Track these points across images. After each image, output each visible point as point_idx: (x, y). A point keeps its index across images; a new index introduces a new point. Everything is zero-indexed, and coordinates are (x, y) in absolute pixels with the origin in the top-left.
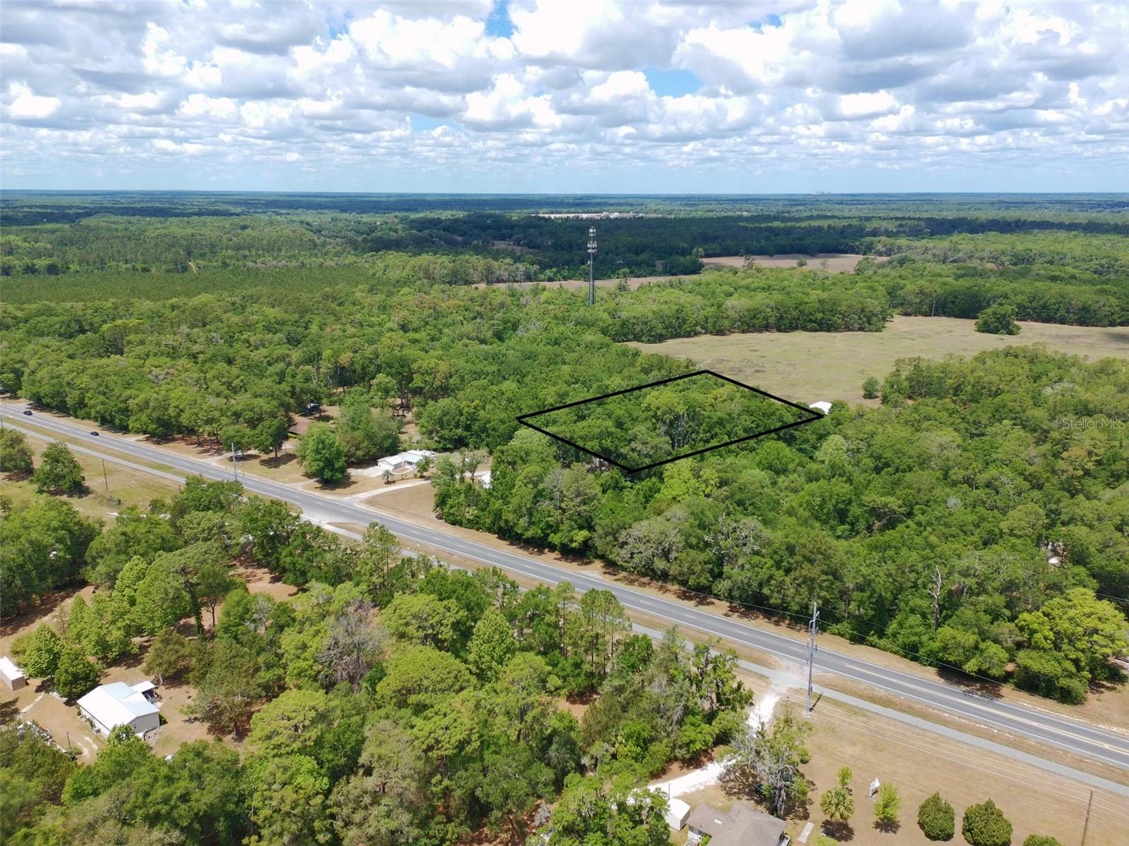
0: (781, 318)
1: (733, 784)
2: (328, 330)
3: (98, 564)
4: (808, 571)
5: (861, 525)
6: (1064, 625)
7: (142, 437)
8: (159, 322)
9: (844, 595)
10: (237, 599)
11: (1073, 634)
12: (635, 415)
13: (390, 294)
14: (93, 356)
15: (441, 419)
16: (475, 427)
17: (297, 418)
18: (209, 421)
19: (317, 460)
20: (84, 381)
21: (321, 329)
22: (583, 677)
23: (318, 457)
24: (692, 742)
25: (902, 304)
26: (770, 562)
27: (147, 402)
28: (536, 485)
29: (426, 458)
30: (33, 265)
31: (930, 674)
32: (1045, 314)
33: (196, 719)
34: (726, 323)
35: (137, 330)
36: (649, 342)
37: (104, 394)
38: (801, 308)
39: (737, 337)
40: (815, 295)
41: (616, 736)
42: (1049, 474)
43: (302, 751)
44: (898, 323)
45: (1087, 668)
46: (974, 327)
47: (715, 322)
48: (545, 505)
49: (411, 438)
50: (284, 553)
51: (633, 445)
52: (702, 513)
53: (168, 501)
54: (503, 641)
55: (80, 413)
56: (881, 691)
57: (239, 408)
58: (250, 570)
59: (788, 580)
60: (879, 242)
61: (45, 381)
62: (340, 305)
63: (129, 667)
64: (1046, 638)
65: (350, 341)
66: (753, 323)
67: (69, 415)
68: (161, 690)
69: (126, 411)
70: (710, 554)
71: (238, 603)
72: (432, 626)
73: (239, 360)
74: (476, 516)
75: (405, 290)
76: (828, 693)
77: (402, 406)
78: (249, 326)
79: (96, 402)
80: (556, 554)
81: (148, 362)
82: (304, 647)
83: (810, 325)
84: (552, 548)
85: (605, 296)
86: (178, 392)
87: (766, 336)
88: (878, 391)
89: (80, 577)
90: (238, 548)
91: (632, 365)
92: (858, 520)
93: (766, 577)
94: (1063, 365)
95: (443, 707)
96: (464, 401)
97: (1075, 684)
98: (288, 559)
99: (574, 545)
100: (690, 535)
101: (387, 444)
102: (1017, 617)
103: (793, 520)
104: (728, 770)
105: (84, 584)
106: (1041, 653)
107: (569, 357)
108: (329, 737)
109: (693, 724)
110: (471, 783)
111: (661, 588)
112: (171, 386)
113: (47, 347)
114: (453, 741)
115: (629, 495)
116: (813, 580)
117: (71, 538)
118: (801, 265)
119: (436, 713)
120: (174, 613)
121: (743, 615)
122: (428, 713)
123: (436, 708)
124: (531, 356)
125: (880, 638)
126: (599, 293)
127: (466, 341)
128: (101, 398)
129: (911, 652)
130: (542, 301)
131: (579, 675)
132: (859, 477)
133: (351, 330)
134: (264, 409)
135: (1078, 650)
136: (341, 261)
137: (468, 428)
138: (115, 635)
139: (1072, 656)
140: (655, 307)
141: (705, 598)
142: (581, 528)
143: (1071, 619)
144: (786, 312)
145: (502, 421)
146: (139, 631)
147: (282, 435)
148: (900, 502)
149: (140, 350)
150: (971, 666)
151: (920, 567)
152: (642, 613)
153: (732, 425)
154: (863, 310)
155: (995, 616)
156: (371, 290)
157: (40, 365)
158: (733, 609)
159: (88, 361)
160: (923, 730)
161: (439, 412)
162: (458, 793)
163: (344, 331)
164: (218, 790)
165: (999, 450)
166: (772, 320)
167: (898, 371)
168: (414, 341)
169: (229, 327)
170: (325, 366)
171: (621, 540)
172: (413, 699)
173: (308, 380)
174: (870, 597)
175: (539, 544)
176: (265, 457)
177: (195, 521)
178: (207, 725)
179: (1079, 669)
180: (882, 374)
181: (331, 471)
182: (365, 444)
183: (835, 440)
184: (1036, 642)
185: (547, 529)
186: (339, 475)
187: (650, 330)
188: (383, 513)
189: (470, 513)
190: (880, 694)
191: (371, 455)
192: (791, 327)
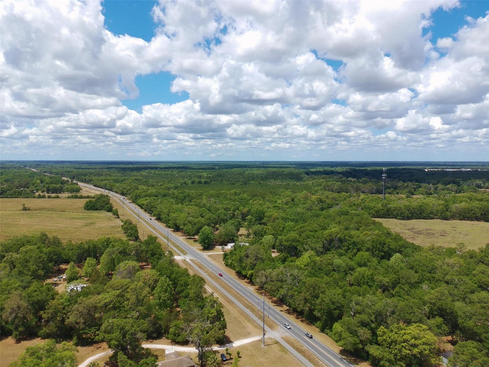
7: (172, 230)
31: (337, 349)
56: (305, 348)
59: (298, 297)
64: (385, 340)
74: (231, 263)
76: (283, 343)
99: (248, 276)
101: (231, 238)
102: (377, 329)
106: (381, 347)
111: (270, 298)
121: (289, 313)
125: (331, 331)
141: (282, 304)
142: (252, 269)
148: (388, 280)
158: (288, 310)
160: (302, 363)
170: (237, 212)
171: (258, 275)
182: (224, 237)
184: (379, 341)
185: (243, 269)
187: (401, 214)
188: (209, 259)
189: (230, 261)
190: (303, 348)
191: (226, 242)
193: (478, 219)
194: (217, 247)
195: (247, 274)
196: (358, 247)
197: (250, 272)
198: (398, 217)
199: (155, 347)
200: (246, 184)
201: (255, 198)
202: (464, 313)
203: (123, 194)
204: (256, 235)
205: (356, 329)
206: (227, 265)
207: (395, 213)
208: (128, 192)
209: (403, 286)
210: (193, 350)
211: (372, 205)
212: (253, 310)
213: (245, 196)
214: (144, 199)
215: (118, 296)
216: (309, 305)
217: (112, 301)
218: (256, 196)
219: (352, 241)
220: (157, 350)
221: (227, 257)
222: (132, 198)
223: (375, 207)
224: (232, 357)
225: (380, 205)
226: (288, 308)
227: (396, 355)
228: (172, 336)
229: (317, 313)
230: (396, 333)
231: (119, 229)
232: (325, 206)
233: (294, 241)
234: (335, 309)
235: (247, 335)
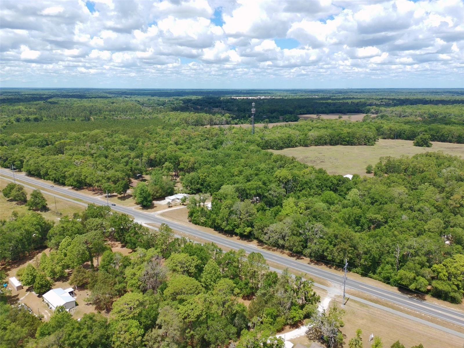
0: (332, 140)
1: (311, 335)
2: (146, 144)
3: (52, 239)
4: (343, 246)
5: (366, 226)
6: (452, 270)
7: (70, 187)
8: (78, 141)
9: (358, 256)
10: (107, 254)
11: (456, 274)
12: (271, 180)
13: (171, 130)
14: (52, 155)
15: (191, 181)
16: (205, 184)
17: (133, 180)
18: (98, 181)
19: (140, 197)
20: (48, 165)
21: (143, 144)
22: (249, 289)
23: (141, 196)
24: (294, 317)
25: (382, 134)
26: (327, 242)
27: (73, 174)
28: (230, 208)
29: (185, 197)
30: (29, 118)
31: (395, 290)
32: (443, 139)
33: (90, 304)
34: (309, 142)
35: (69, 144)
36: (277, 149)
37: (56, 170)
38: (340, 136)
39: (313, 148)
40: (346, 130)
41: (263, 314)
42: (445, 206)
43: (133, 318)
44: (381, 142)
45: (462, 288)
46: (413, 144)
47: (304, 142)
48: (234, 217)
49: (179, 189)
50: (127, 235)
51: (270, 192)
52: (299, 220)
53: (81, 214)
54: (216, 273)
55: (46, 178)
56: (374, 297)
57: (110, 176)
58: (113, 242)
59: (335, 249)
60: (373, 108)
61: (32, 164)
62: (150, 134)
63: (63, 282)
64: (444, 275)
65: (155, 149)
66: (320, 142)
67: (41, 178)
68: (76, 292)
69: (64, 177)
70: (302, 238)
71: (108, 256)
72: (187, 267)
73: (110, 156)
74: (205, 221)
75: (177, 128)
76: (352, 297)
77: (175, 175)
78: (114, 143)
79: (52, 173)
80: (238, 237)
81: (74, 157)
82: (134, 274)
83: (344, 143)
84: (236, 235)
85: (258, 130)
86: (85, 169)
87: (325, 147)
88: (372, 170)
89: (44, 245)
90: (108, 233)
91: (270, 159)
92: (364, 224)
93: (325, 248)
94: (450, 160)
95: (191, 301)
96: (201, 173)
97: (457, 295)
98: (129, 238)
99: (245, 233)
100: (294, 230)
101: (169, 191)
102: (432, 266)
103: (337, 224)
104: (310, 329)
105: (46, 247)
106: (442, 282)
107: (244, 156)
108: (144, 312)
109: (295, 310)
110: (202, 333)
111: (281, 252)
112: (83, 167)
113: (33, 151)
114: (195, 315)
115: (268, 213)
116: (345, 249)
117: (41, 229)
118: (340, 118)
119: (188, 303)
120: (82, 260)
121: (316, 264)
122: (185, 303)
123: (188, 301)
124: (228, 155)
125: (374, 274)
126: (256, 129)
127: (201, 149)
128: (55, 172)
129: (387, 280)
130: (233, 133)
131: (247, 288)
132: (365, 206)
133: (155, 144)
134: (120, 176)
135: (458, 280)
136: (151, 116)
137: (202, 185)
138: (58, 268)
139: (456, 283)
140: (279, 135)
141: (300, 256)
142: (248, 226)
143: (455, 267)
144: (334, 137)
145: (216, 182)
146: (68, 267)
147: (127, 187)
148: (382, 217)
149: (70, 152)
150: (412, 287)
151: (390, 244)
152: (274, 262)
153: (311, 184)
154: (366, 137)
155: (422, 265)
156: (163, 128)
157: (30, 158)
158: (311, 261)
159: (49, 156)
160: (392, 313)
161: (190, 178)
162: (197, 337)
163: (152, 145)
164: (99, 334)
165: (424, 196)
166: (328, 141)
167: (381, 162)
168: (180, 149)
169: (106, 143)
170: (145, 159)
171: (265, 232)
172: (178, 297)
173: (137, 164)
174: (370, 257)
175: (231, 233)
176: (119, 196)
177: (91, 222)
178: (95, 306)
179: (459, 289)
180: (374, 163)
181: (146, 202)
182: (160, 191)
183: (354, 191)
184: (440, 277)
185: (234, 226)
186: (149, 204)
187: (277, 145)
188: (166, 219)
189: (202, 220)
191: (163, 196)
192: (336, 143)
197: (248, 229)
198: (275, 148)
221: (195, 215)
226: (309, 259)
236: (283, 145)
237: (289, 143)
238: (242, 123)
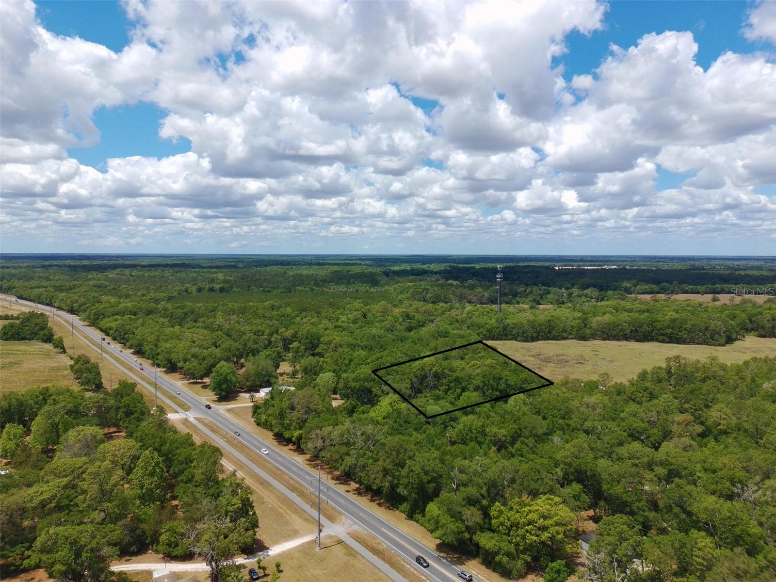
0: (636, 330)
7: (164, 369)
30: (214, 288)
31: (434, 544)
34: (588, 331)
38: (655, 324)
39: (595, 342)
40: (670, 316)
44: (748, 342)
47: (577, 331)
56: (385, 544)
61: (140, 338)
64: (503, 525)
66: (611, 333)
72: (120, 456)
74: (266, 420)
76: (350, 542)
79: (147, 348)
80: (294, 447)
83: (661, 338)
85: (514, 311)
87: (620, 343)
99: (293, 439)
100: (343, 436)
102: (490, 507)
106: (496, 535)
111: (329, 472)
118: (715, 300)
121: (360, 493)
125: (422, 517)
130: (465, 312)
141: (348, 481)
142: (301, 429)
144: (640, 327)
148: (506, 433)
154: (707, 328)
155: (468, 502)
181: (220, 390)
182: (253, 378)
184: (495, 527)
187: (523, 333)
188: (228, 415)
189: (263, 417)
190: (380, 547)
191: (257, 386)
192: (646, 337)
193: (626, 338)
194: (242, 395)
195: (293, 437)
196: (463, 384)
197: (296, 434)
198: (519, 338)
199: (134, 569)
200: (290, 291)
201: (304, 314)
202: (610, 475)
203: (72, 311)
204: (306, 373)
205: (459, 509)
206: (258, 424)
207: (515, 332)
208: (83, 307)
209: (526, 441)
210: (201, 567)
211: (482, 320)
212: (302, 494)
213: (289, 310)
214: (111, 319)
215: (65, 487)
216: (389, 478)
217: (54, 497)
218: (305, 310)
219: (454, 377)
220: (137, 573)
221: (259, 411)
222: (89, 317)
223: (486, 324)
224: (267, 572)
225: (494, 321)
226: (357, 486)
227: (517, 544)
228: (165, 547)
229: (401, 490)
230: (518, 512)
231: (66, 372)
232: (414, 323)
233: (366, 380)
234: (429, 482)
235: (294, 534)
236: (535, 335)
237: (550, 333)
238: (518, 303)
